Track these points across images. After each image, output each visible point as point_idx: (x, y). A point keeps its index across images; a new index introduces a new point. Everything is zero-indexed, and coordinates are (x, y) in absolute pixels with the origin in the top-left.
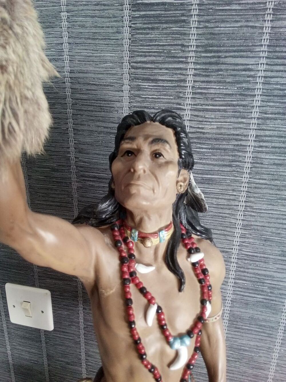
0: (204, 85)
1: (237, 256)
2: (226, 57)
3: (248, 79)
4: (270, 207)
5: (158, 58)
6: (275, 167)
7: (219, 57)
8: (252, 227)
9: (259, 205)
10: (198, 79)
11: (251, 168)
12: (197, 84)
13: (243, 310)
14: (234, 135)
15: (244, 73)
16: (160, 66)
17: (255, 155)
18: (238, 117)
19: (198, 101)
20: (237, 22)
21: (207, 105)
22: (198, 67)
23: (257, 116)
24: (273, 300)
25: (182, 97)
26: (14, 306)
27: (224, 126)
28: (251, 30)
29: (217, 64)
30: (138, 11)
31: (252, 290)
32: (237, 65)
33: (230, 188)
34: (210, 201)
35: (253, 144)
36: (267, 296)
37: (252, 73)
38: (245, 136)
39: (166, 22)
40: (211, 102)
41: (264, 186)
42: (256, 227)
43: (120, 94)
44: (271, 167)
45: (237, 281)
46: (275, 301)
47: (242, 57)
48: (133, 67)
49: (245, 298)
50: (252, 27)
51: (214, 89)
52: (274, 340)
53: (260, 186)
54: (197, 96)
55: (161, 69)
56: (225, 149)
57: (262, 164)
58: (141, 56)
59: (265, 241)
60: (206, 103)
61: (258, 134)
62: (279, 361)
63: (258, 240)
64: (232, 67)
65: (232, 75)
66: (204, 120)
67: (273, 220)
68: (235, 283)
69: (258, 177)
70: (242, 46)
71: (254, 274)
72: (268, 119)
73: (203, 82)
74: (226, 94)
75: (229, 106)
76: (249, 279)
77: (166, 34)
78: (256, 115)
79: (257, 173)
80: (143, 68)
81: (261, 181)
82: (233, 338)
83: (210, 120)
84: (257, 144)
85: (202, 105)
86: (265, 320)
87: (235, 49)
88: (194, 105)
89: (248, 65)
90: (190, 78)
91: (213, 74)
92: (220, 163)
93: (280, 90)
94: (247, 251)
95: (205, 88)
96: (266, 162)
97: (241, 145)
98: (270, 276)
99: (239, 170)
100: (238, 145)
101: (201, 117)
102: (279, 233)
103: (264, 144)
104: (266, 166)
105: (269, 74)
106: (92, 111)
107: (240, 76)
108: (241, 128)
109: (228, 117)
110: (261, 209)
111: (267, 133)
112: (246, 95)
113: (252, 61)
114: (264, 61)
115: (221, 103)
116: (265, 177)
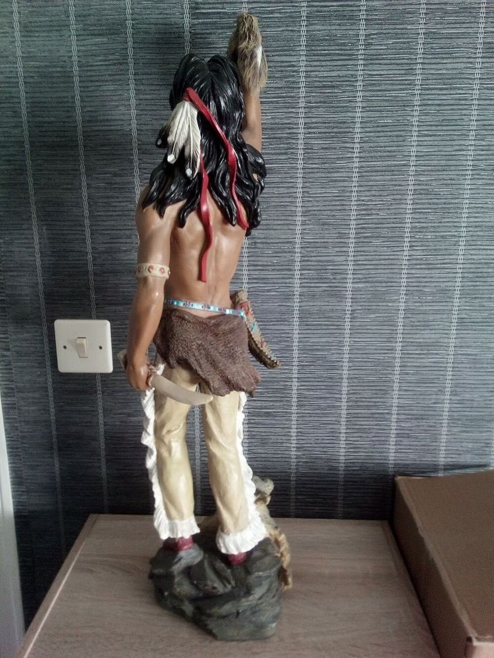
1: (300, 245)
2: (273, 56)
3: (293, 74)
4: (324, 190)
6: (323, 151)
8: (311, 213)
9: (314, 189)
11: (304, 154)
13: (311, 304)
14: (286, 124)
15: (289, 69)
17: (306, 141)
18: (288, 108)
20: (279, 27)
23: (304, 106)
24: (337, 287)
26: (65, 347)
27: (278, 117)
28: (291, 34)
30: (196, 19)
31: (317, 279)
32: (283, 62)
33: (288, 175)
34: (271, 191)
35: (303, 131)
36: (331, 283)
37: (296, 69)
38: (295, 124)
39: (222, 28)
41: (315, 170)
42: (314, 212)
44: (320, 151)
45: (303, 272)
46: (339, 287)
47: (286, 55)
49: (312, 289)
50: (292, 31)
52: (343, 331)
53: (313, 170)
56: (280, 138)
57: (312, 149)
59: (323, 225)
61: (307, 122)
62: (351, 356)
63: (317, 225)
64: (280, 64)
65: (280, 71)
67: (327, 203)
68: (301, 274)
69: (310, 162)
70: (286, 46)
71: (317, 261)
72: (312, 107)
74: (276, 88)
75: (280, 98)
76: (313, 267)
77: (222, 38)
78: (303, 105)
79: (309, 158)
81: (314, 166)
82: (305, 338)
84: (306, 131)
87: (280, 49)
89: (292, 62)
92: (277, 151)
93: (319, 82)
94: (309, 238)
96: (315, 147)
97: (293, 133)
98: (331, 261)
99: (294, 157)
100: (290, 133)
102: (334, 215)
103: (313, 130)
104: (316, 151)
105: (309, 69)
106: (156, 110)
107: (286, 71)
108: (292, 117)
109: (280, 108)
110: (317, 193)
111: (314, 120)
112: (293, 88)
113: (295, 59)
114: (304, 58)
115: (273, 95)
116: (317, 161)
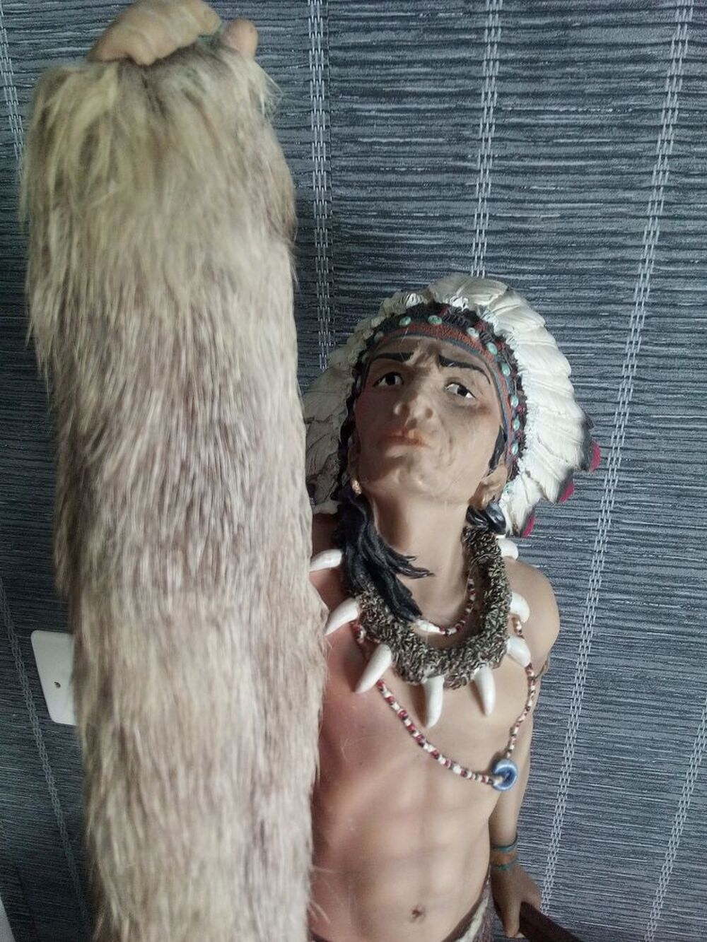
0: (526, 104)
1: (607, 536)
2: (584, 26)
3: (643, 84)
4: (692, 413)
5: (403, 35)
7: (566, 27)
8: (648, 466)
9: (666, 410)
10: (510, 87)
11: (647, 317)
12: (508, 103)
13: (621, 662)
14: (604, 233)
15: (631, 68)
16: (410, 56)
17: (659, 283)
18: (615, 188)
19: (511, 149)
21: (534, 157)
22: (511, 55)
23: (665, 182)
24: (693, 635)
25: (468, 139)
26: (58, 685)
27: (581, 213)
29: (561, 45)
31: (643, 613)
32: (615, 46)
33: (593, 371)
35: (653, 255)
36: (679, 625)
37: (654, 68)
38: (633, 235)
40: (545, 150)
41: (677, 363)
42: (656, 465)
43: (304, 135)
44: (697, 313)
45: (608, 596)
46: (699, 636)
47: (625, 25)
48: (334, 62)
49: (627, 633)
51: (554, 114)
52: (693, 724)
53: (669, 362)
54: (509, 134)
55: (410, 63)
56: (581, 273)
57: (675, 306)
58: (356, 30)
59: (678, 496)
60: (532, 151)
61: (668, 230)
63: (661, 495)
64: (602, 54)
65: (599, 76)
66: (528, 197)
67: (698, 446)
68: (602, 600)
69: (663, 340)
71: (649, 576)
72: (693, 188)
73: (524, 95)
74: (585, 127)
75: (593, 158)
76: (637, 589)
78: (663, 181)
79: (662, 330)
80: (363, 64)
81: (673, 350)
82: (595, 725)
83: (544, 197)
84: (663, 255)
85: (521, 158)
86: (674, 682)
88: (501, 158)
89: (644, 45)
90: (489, 87)
91: (550, 73)
92: (569, 308)
94: (633, 523)
95: (528, 113)
96: (685, 301)
97: (623, 261)
98: (688, 580)
99: (616, 324)
100: (614, 260)
101: (521, 189)
103: (681, 255)
104: (684, 312)
105: (698, 69)
107: (620, 76)
108: (623, 215)
109: (589, 188)
110: (670, 420)
111: (691, 226)
112: (638, 128)
113: (652, 35)
114: (684, 34)
115: (572, 150)
116: (682, 338)
